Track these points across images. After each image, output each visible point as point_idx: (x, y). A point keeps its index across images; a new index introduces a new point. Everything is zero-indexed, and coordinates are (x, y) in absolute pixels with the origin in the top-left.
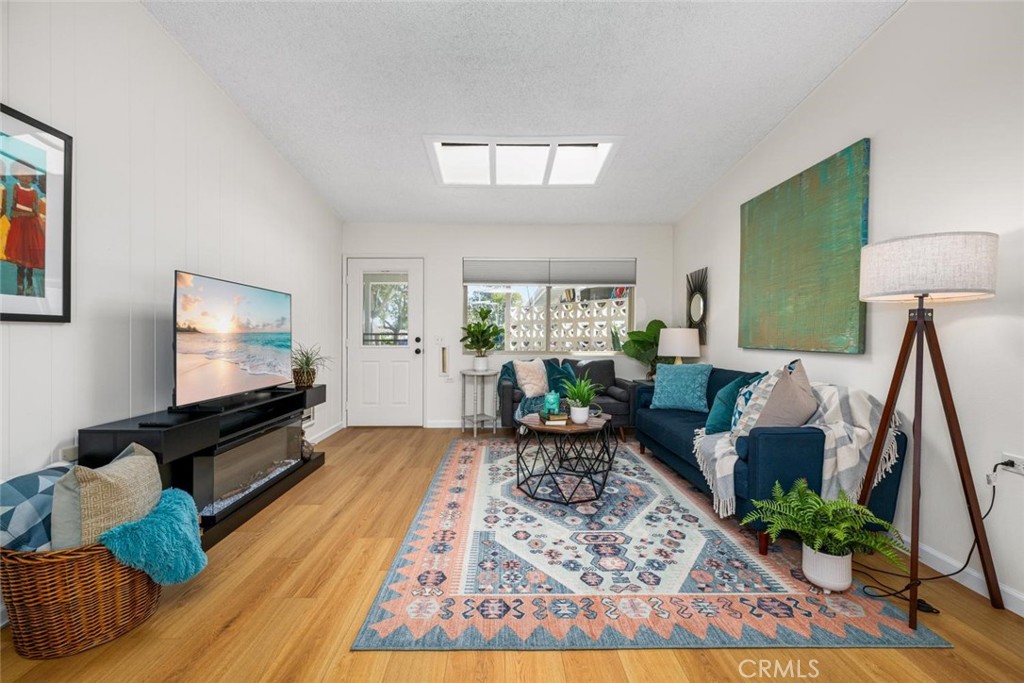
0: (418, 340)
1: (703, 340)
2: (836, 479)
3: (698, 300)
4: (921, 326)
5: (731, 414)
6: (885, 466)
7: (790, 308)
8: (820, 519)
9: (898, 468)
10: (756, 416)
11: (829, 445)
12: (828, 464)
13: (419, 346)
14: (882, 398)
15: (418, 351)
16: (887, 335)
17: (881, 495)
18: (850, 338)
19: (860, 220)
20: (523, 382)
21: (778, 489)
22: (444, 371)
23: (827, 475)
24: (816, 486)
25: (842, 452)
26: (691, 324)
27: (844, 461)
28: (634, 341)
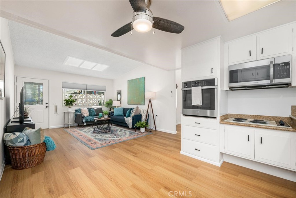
0: (47, 104)
1: (120, 103)
2: (143, 120)
3: (119, 95)
4: (150, 101)
5: (130, 114)
6: (147, 118)
7: (135, 98)
8: (142, 124)
9: (148, 118)
10: (134, 114)
11: (142, 116)
12: (142, 118)
13: (47, 105)
14: (147, 111)
15: (47, 107)
16: (147, 103)
17: (147, 120)
18: (143, 103)
19: (144, 87)
20: (84, 113)
21: (137, 122)
22: (56, 112)
23: (142, 120)
24: (141, 121)
25: (143, 117)
26: (118, 100)
27: (143, 118)
28: (107, 104)
